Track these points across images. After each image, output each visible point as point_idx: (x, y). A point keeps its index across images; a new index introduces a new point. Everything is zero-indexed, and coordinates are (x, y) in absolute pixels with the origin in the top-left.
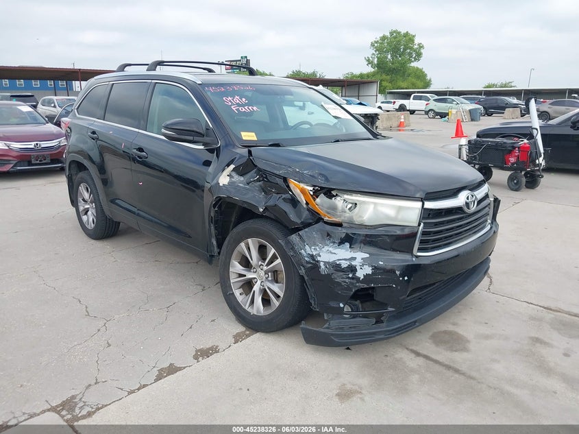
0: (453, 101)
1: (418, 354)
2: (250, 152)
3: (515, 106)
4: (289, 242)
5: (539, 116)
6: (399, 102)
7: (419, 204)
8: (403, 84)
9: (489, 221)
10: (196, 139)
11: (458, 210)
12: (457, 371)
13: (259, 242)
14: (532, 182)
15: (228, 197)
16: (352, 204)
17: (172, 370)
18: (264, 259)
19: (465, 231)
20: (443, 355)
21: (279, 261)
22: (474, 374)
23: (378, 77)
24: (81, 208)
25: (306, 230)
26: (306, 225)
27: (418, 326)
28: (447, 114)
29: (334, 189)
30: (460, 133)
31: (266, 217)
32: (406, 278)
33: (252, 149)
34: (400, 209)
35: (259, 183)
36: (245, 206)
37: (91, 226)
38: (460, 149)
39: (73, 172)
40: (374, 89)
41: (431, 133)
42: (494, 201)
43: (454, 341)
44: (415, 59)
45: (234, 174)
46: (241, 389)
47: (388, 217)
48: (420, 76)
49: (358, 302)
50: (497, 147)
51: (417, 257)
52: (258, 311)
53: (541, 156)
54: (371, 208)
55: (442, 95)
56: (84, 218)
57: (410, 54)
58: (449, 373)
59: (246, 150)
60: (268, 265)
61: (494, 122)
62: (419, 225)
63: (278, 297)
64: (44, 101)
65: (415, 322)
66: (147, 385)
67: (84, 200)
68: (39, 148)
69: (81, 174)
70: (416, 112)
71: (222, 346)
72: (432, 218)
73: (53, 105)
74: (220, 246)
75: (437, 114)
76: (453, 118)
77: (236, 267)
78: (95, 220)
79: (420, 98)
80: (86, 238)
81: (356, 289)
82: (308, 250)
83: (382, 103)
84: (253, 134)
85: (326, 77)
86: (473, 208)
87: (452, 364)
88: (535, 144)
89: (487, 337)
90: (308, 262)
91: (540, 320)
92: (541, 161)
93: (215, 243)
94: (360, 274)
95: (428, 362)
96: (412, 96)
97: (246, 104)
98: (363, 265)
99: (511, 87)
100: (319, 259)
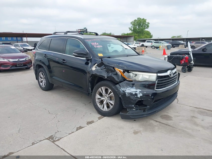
0: (161, 42)
1: (157, 121)
2: (102, 60)
3: (183, 44)
4: (116, 87)
5: (191, 47)
6: (142, 43)
7: (156, 74)
8: (143, 37)
9: (177, 80)
10: (84, 56)
11: (168, 76)
12: (169, 126)
13: (105, 88)
14: (190, 70)
15: (95, 74)
16: (135, 75)
17: (81, 128)
18: (107, 93)
19: (170, 83)
20: (164, 121)
21: (112, 93)
22: (175, 126)
23: (134, 35)
24: (40, 81)
25: (121, 83)
26: (121, 82)
27: (156, 113)
28: (159, 47)
29: (130, 70)
30: (165, 53)
31: (107, 80)
32: (153, 97)
33: (102, 59)
34: (150, 76)
35: (105, 69)
36: (101, 76)
37: (44, 86)
38: (165, 59)
39: (37, 68)
40: (132, 39)
41: (154, 54)
42: (178, 74)
43: (168, 118)
44: (147, 28)
45: (97, 67)
46: (103, 132)
47: (146, 78)
48: (149, 34)
49: (137, 106)
50: (177, 58)
51: (156, 91)
52: (105, 110)
53: (192, 61)
54: (141, 76)
55: (157, 40)
56: (41, 84)
57: (145, 26)
58: (167, 126)
59: (101, 59)
60: (108, 95)
61: (176, 50)
62: (156, 81)
63: (112, 105)
64: (15, 45)
65: (156, 111)
66: (74, 132)
67: (41, 78)
68: (19, 61)
69: (40, 69)
70: (148, 47)
71: (95, 121)
72: (160, 79)
73: (18, 46)
74: (92, 90)
75: (155, 47)
76: (161, 48)
77: (98, 96)
78: (45, 84)
79: (149, 42)
80: (42, 91)
81: (138, 100)
82: (122, 89)
83: (136, 44)
84: (102, 54)
85: (115, 35)
86: (172, 76)
87: (168, 124)
88: (190, 57)
89: (178, 116)
90: (122, 93)
91: (194, 111)
92: (192, 62)
93: (90, 89)
94: (139, 96)
95: (160, 123)
96: (146, 41)
97: (98, 45)
98: (139, 93)
99: (181, 37)
100: (126, 92)
